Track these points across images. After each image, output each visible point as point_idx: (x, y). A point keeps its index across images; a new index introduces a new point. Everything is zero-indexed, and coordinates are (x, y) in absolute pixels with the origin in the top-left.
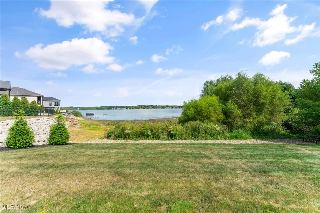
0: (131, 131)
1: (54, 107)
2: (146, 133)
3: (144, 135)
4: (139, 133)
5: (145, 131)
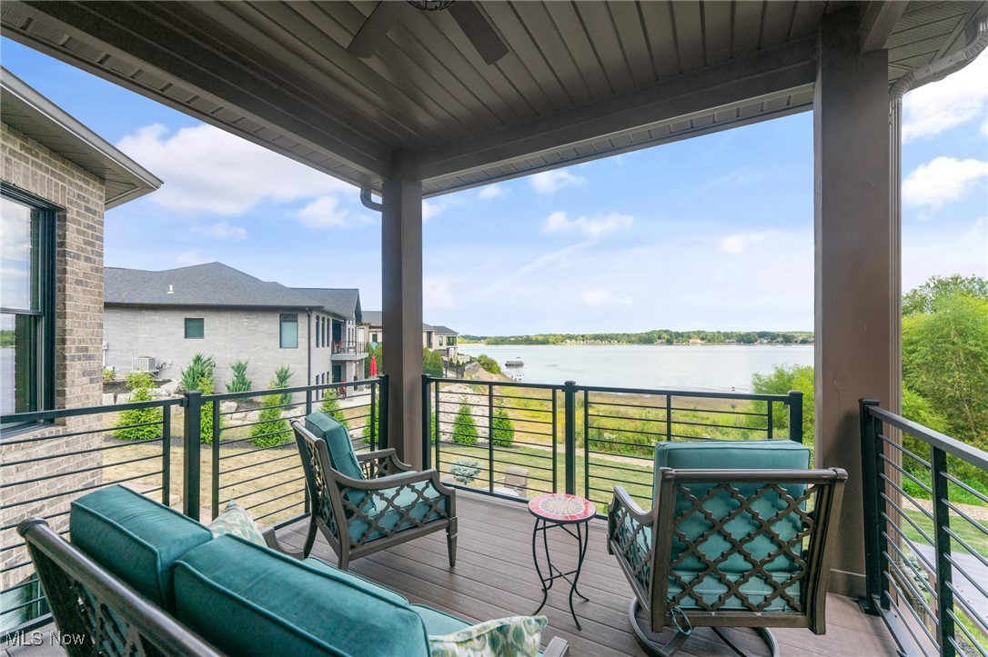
1: (448, 350)
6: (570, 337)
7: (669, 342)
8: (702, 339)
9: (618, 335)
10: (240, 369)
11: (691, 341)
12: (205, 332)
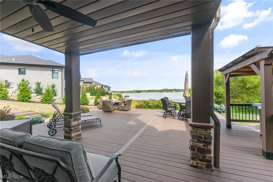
0: (152, 105)
1: (108, 92)
2: (160, 106)
3: (159, 107)
4: (156, 106)
5: (160, 105)
6: (142, 91)
7: (167, 92)
8: (175, 91)
9: (154, 90)
10: (38, 84)
11: (173, 91)
12: (26, 73)
